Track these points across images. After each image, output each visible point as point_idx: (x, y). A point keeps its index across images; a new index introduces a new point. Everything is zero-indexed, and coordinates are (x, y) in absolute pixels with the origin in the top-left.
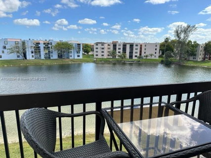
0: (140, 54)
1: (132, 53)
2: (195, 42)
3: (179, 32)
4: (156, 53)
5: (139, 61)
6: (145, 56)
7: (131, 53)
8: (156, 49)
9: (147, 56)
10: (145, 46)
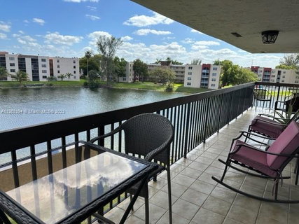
0: (52, 74)
1: (38, 72)
2: (122, 59)
3: (102, 45)
4: (75, 72)
5: (51, 85)
6: (59, 77)
7: (35, 71)
8: (75, 67)
9: (62, 77)
10: (58, 62)
